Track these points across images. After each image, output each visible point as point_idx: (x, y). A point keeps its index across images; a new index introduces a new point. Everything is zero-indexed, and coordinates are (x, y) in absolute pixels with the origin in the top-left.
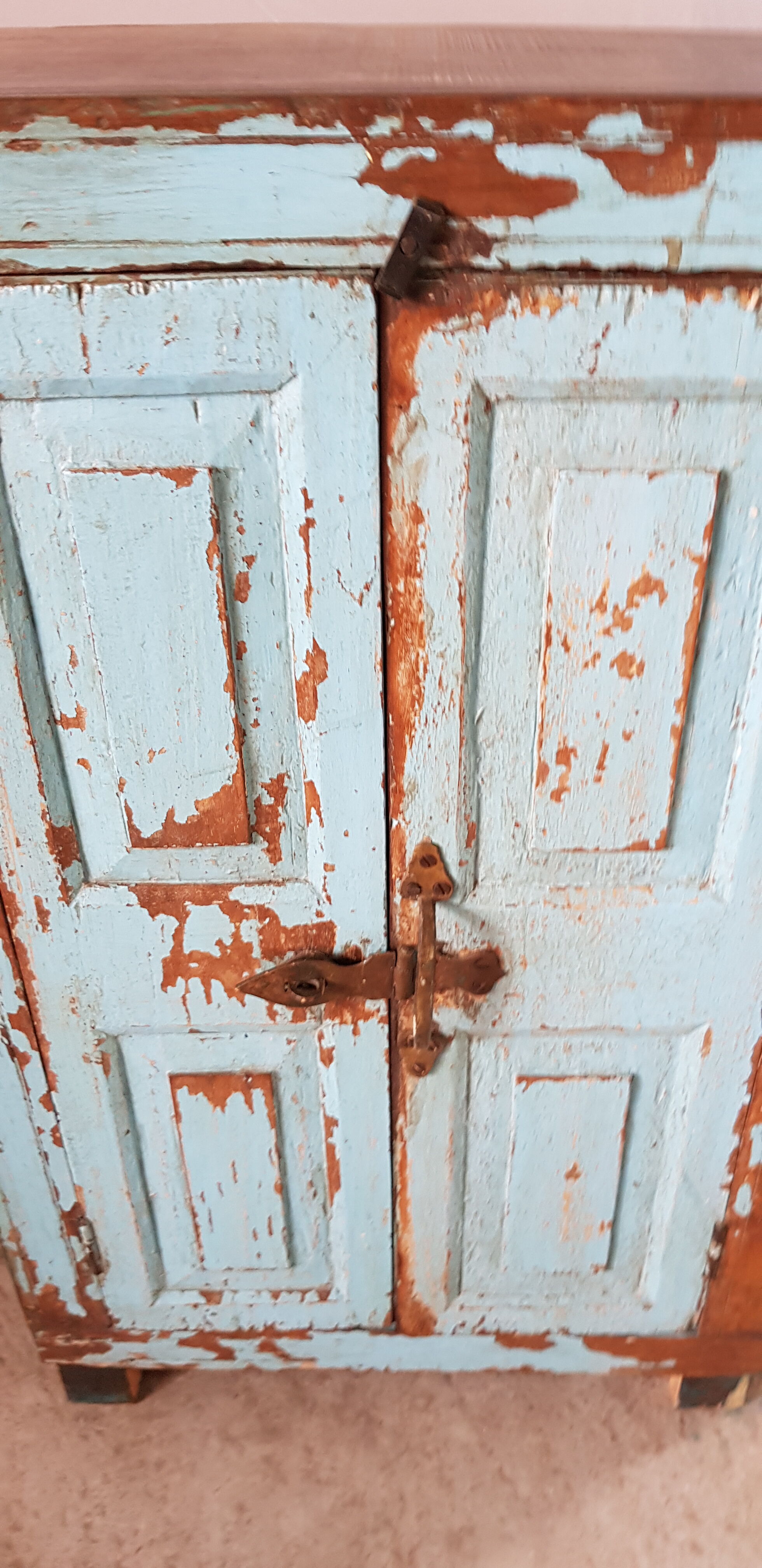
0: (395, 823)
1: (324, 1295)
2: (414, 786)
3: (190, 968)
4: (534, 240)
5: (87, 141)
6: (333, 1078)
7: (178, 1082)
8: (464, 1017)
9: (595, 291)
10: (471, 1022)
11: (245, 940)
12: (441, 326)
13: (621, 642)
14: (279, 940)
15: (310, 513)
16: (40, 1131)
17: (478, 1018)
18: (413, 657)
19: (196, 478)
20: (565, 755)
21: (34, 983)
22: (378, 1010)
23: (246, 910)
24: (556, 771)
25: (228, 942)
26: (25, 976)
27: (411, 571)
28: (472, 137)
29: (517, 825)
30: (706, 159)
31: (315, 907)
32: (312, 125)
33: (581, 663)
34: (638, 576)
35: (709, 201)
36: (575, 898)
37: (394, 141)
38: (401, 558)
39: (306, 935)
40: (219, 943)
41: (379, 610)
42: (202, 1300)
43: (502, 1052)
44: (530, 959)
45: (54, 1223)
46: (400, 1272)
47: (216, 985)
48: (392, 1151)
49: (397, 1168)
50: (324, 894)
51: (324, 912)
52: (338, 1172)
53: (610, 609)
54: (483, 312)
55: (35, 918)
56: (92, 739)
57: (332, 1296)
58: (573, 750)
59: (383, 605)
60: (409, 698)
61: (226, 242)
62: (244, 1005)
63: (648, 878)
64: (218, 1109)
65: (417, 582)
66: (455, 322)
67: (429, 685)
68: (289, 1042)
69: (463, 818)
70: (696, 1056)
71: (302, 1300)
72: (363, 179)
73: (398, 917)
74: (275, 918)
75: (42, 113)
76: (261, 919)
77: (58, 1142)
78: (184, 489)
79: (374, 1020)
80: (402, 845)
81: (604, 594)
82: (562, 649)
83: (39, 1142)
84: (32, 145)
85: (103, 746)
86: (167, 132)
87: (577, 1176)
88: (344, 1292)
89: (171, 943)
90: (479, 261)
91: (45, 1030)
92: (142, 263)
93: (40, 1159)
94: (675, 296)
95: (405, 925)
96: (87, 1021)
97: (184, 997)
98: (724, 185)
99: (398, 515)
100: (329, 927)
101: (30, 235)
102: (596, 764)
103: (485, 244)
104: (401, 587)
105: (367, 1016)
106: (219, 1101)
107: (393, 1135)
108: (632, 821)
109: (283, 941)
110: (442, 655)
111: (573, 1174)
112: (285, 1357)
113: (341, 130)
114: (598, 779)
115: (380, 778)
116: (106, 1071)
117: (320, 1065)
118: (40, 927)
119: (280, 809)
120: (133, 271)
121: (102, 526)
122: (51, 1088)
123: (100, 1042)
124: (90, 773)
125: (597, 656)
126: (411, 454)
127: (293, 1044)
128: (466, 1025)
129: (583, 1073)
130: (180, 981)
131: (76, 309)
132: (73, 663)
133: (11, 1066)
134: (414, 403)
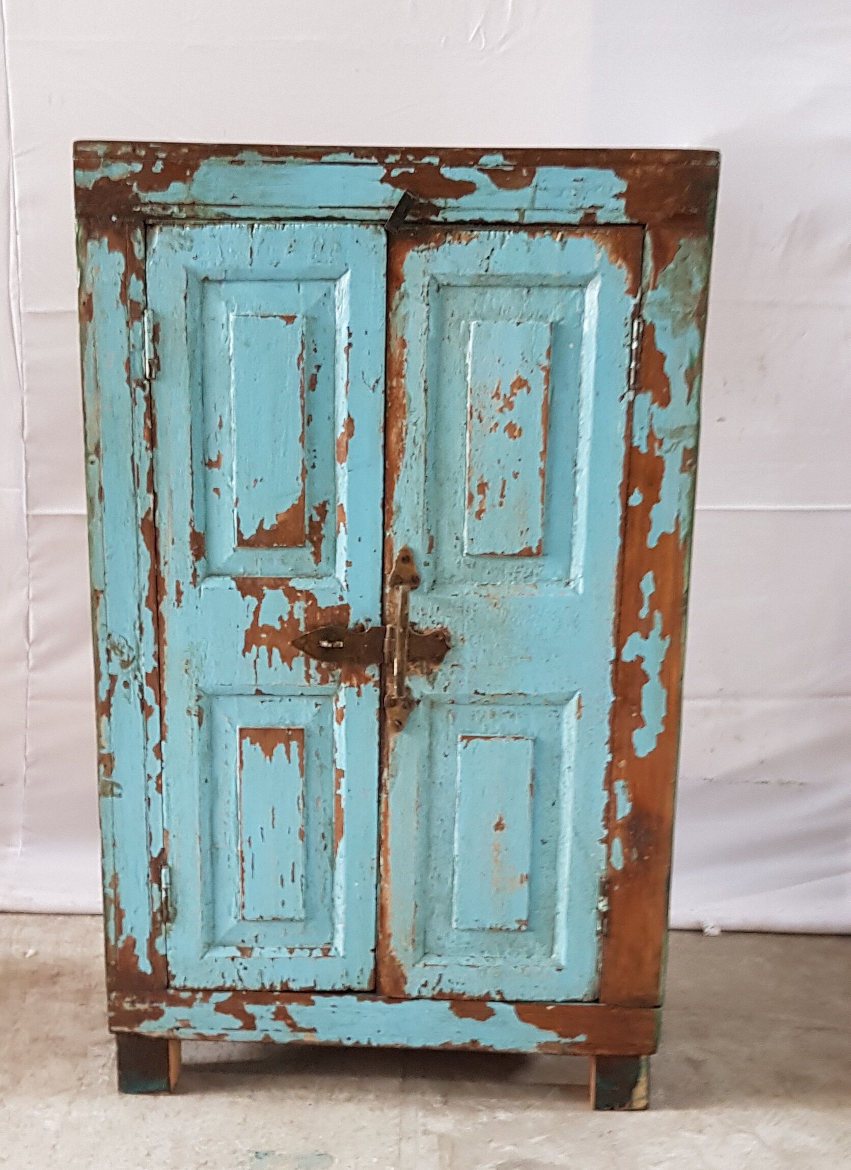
0: (388, 534)
1: (326, 952)
2: (399, 508)
3: (261, 638)
4: (457, 208)
5: (264, 162)
6: (343, 733)
7: (244, 733)
8: (427, 682)
9: (487, 233)
10: (431, 688)
11: (296, 617)
12: (416, 248)
13: (509, 416)
14: (315, 617)
15: (351, 340)
16: (149, 777)
17: (435, 684)
18: (400, 425)
19: (296, 320)
20: (482, 487)
21: (166, 648)
22: (373, 676)
23: (299, 594)
24: (478, 498)
25: (286, 618)
26: (161, 642)
27: (400, 375)
28: (429, 164)
29: (457, 539)
30: (532, 174)
31: (339, 593)
32: (362, 158)
33: (489, 429)
34: (515, 377)
35: (535, 192)
36: (492, 590)
37: (396, 165)
38: (395, 367)
39: (333, 615)
40: (281, 619)
41: (383, 395)
42: (238, 954)
43: (450, 716)
44: (467, 637)
45: (144, 869)
46: (382, 926)
47: (276, 651)
48: (379, 802)
49: (382, 818)
50: (344, 584)
51: (345, 597)
52: (342, 820)
53: (502, 397)
54: (436, 242)
55: (174, 597)
56: (223, 474)
57: (331, 953)
58: (486, 484)
59: (385, 392)
60: (397, 451)
61: (321, 208)
62: (291, 669)
63: (534, 579)
64: (268, 758)
65: (403, 380)
66: (423, 247)
67: (408, 442)
68: (317, 705)
69: (426, 531)
70: (573, 721)
71: (310, 955)
72: (382, 181)
73: (387, 604)
74: (315, 600)
75: (246, 150)
76: (307, 601)
77: (159, 789)
78: (289, 326)
79: (371, 684)
80: (391, 550)
81: (498, 389)
82: (478, 421)
83: (147, 788)
84: (241, 163)
85: (229, 479)
86: (299, 159)
87: (502, 828)
88: (340, 949)
89: (251, 618)
90: (433, 218)
91: (165, 688)
92: (282, 215)
93: (144, 804)
94: (523, 235)
95: (392, 610)
96: (194, 680)
97: (255, 661)
98: (542, 185)
99: (394, 343)
100: (346, 608)
101: (234, 202)
102: (500, 493)
103: (437, 210)
104: (394, 383)
105: (367, 680)
106: (269, 752)
107: (381, 787)
108: (522, 533)
109: (318, 618)
110: (415, 424)
111: (499, 826)
112: (293, 1026)
113: (374, 160)
114: (501, 504)
115: (380, 502)
116: (200, 723)
117: (336, 724)
118: (176, 604)
119: (322, 525)
120: (278, 219)
121: (247, 344)
122: (163, 737)
123: (199, 697)
124: (219, 497)
125: (496, 425)
126: (402, 311)
127: (319, 707)
128: (427, 690)
129: (502, 735)
130: (254, 648)
131: (250, 236)
132: (221, 426)
133: (141, 717)
134: (403, 285)
